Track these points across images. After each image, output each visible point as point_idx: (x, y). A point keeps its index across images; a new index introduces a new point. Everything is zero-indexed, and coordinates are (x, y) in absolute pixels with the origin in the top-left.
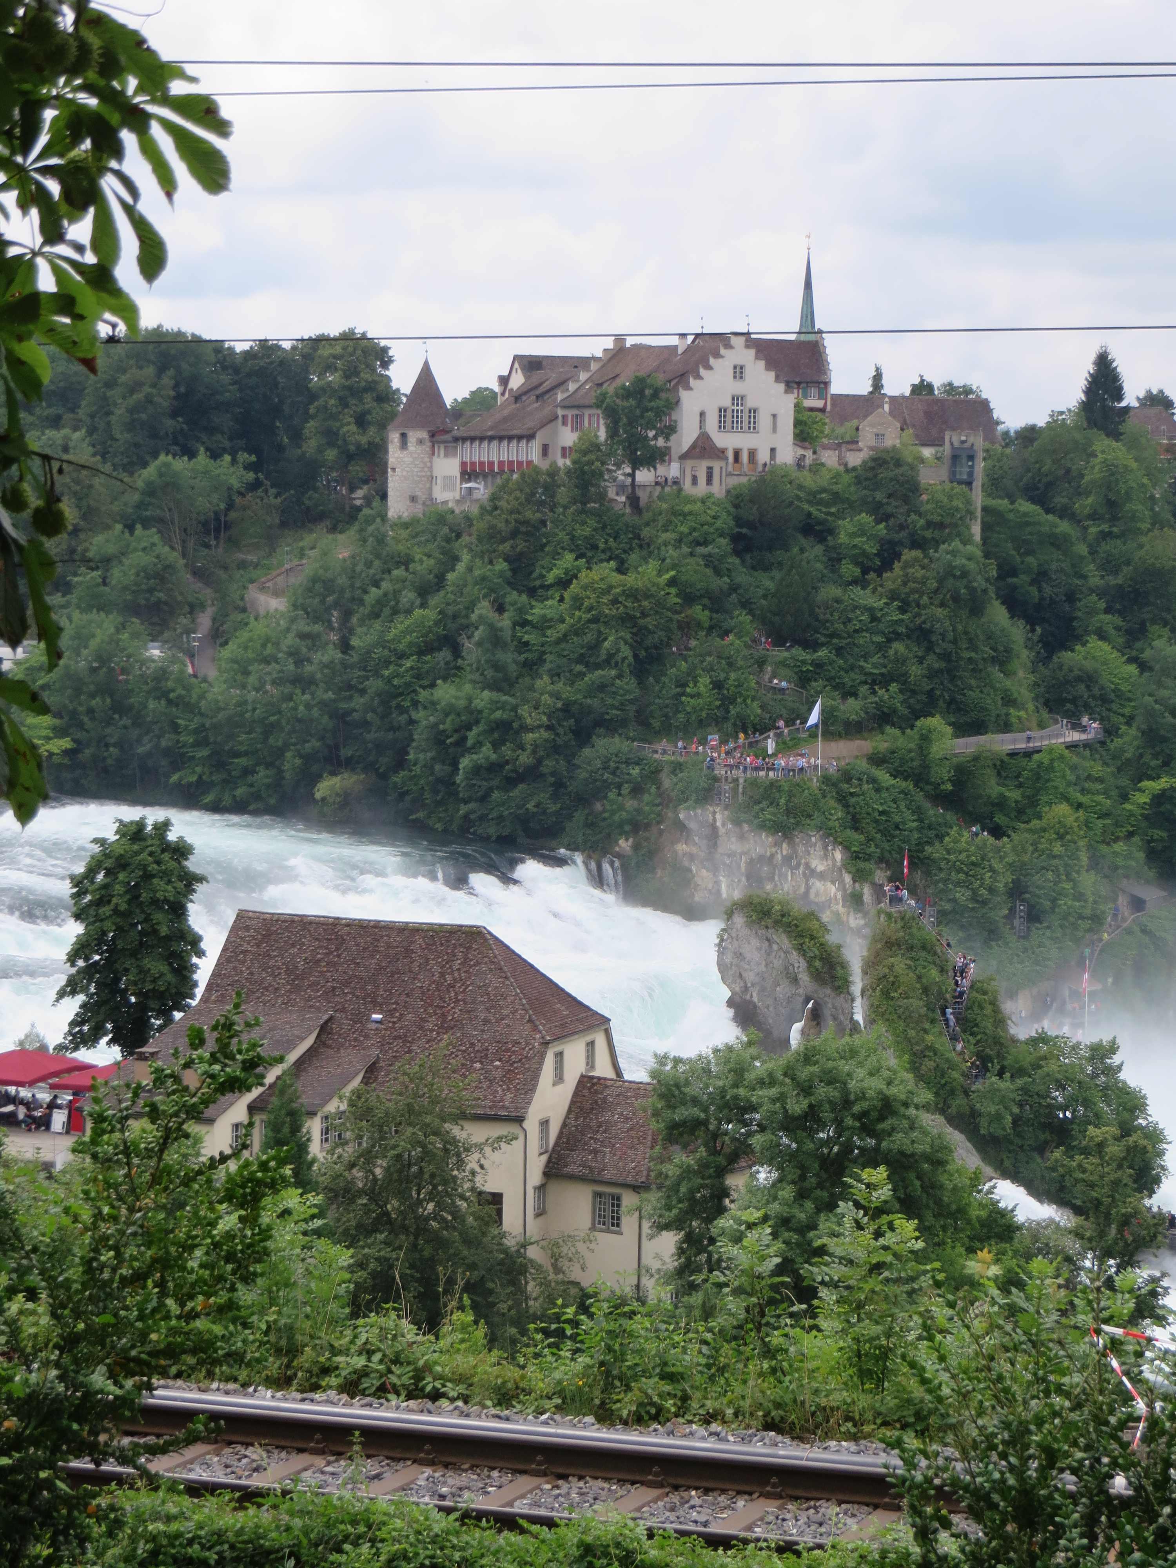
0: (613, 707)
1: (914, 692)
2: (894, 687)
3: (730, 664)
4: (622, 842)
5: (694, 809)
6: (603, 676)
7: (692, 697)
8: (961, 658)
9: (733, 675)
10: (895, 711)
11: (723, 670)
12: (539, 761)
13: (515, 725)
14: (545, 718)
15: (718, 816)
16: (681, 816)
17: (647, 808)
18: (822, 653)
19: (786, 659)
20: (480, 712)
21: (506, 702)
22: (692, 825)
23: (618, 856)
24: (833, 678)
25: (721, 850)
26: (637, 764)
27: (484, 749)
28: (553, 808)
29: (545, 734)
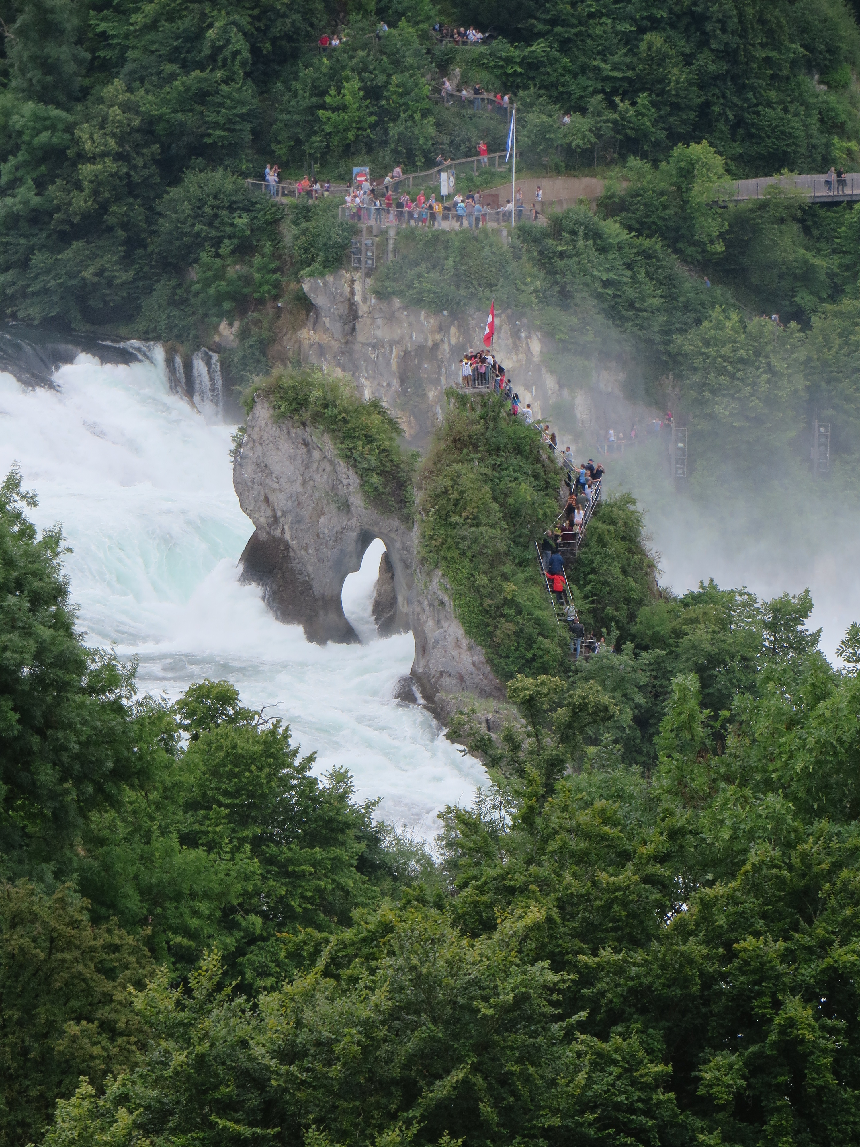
0: (216, 125)
1: (675, 107)
2: (643, 98)
3: (397, 63)
4: (223, 326)
5: (322, 275)
6: (204, 80)
7: (336, 109)
8: (752, 59)
9: (396, 79)
10: (646, 135)
11: (384, 71)
12: (104, 208)
13: (70, 153)
14: (112, 142)
15: (357, 287)
16: (306, 287)
17: (257, 276)
18: (538, 47)
19: (482, 55)
20: (20, 133)
21: (58, 118)
22: (320, 300)
23: (218, 349)
24: (554, 85)
25: (361, 337)
26: (248, 210)
27: (22, 190)
28: (124, 276)
29: (111, 166)
